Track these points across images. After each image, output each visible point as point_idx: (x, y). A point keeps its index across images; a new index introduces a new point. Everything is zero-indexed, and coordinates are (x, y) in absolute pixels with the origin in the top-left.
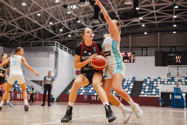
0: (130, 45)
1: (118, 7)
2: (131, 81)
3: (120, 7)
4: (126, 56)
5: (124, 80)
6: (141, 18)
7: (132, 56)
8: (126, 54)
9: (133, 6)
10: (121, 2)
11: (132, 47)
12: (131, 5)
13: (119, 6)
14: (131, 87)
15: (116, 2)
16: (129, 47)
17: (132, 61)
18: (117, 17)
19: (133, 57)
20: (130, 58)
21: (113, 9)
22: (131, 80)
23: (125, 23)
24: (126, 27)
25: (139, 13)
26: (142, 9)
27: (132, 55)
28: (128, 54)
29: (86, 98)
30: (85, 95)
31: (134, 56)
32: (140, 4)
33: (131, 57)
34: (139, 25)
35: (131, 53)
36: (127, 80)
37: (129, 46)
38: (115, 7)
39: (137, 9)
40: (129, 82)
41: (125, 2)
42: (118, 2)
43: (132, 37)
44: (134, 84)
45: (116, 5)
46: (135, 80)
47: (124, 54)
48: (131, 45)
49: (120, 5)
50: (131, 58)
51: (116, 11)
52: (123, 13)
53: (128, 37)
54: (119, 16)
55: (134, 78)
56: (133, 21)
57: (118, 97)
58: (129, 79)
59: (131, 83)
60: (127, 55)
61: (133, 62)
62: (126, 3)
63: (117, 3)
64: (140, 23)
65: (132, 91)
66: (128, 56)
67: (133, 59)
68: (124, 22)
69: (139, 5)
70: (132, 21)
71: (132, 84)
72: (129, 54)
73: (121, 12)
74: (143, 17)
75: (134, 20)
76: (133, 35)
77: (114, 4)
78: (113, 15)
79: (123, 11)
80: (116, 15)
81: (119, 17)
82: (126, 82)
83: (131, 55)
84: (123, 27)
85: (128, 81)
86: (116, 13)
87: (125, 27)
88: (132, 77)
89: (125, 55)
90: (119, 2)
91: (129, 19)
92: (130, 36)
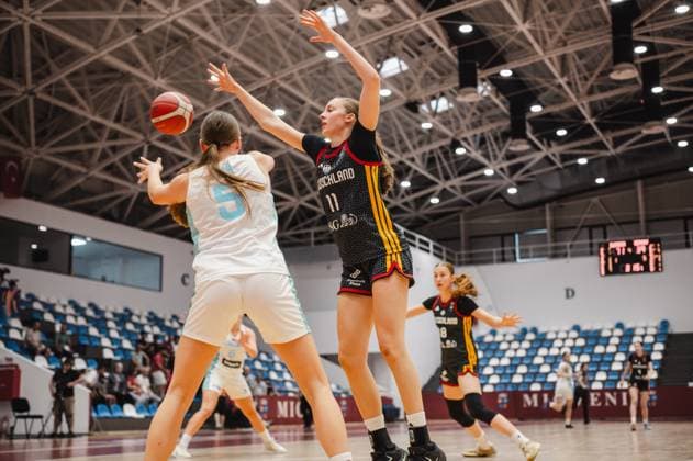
0: (642, 212)
1: (590, 92)
2: (655, 336)
3: (596, 90)
4: (630, 250)
5: (628, 335)
6: (672, 121)
7: (651, 250)
8: (630, 244)
9: (641, 82)
10: (597, 72)
11: (648, 221)
12: (634, 81)
13: (592, 86)
14: (656, 356)
15: (582, 75)
16: (638, 222)
17: (652, 268)
18: (589, 126)
19: (656, 253)
20: (645, 258)
21: (571, 100)
22: (654, 331)
23: (617, 142)
24: (624, 156)
25: (663, 104)
26: (674, 89)
27: (651, 246)
28: (636, 243)
29: (506, 401)
30: (500, 392)
31: (659, 250)
32: (665, 73)
33: (647, 253)
34: (667, 143)
35: (646, 242)
36: (640, 331)
37: (638, 216)
38: (578, 91)
39: (657, 90)
40: (649, 339)
41: (611, 71)
42: (587, 74)
43: (645, 186)
44: (667, 344)
45: (583, 85)
46: (669, 331)
47: (624, 244)
48: (646, 215)
49: (596, 84)
50: (648, 257)
51: (582, 105)
52: (607, 108)
53: (634, 188)
54: (594, 120)
55: (665, 324)
56: (645, 132)
57: (615, 394)
58: (645, 328)
59: (655, 342)
60: (634, 248)
61: (657, 270)
62: (614, 76)
63: (586, 79)
64: (671, 135)
65: (659, 371)
66: (639, 252)
67: (657, 259)
68: (614, 139)
69: (661, 75)
70: (640, 133)
71: (660, 346)
72: (641, 245)
73: (602, 106)
74: (679, 114)
75: (649, 127)
76: (649, 180)
77: (576, 84)
78: (572, 120)
79: (609, 102)
80: (584, 118)
81: (596, 123)
82: (637, 339)
83: (647, 247)
84: (612, 156)
85: (643, 336)
86: (585, 112)
87: (618, 155)
88: (656, 322)
89: (626, 248)
90: (591, 75)
91: (632, 126)
92: (639, 184)
